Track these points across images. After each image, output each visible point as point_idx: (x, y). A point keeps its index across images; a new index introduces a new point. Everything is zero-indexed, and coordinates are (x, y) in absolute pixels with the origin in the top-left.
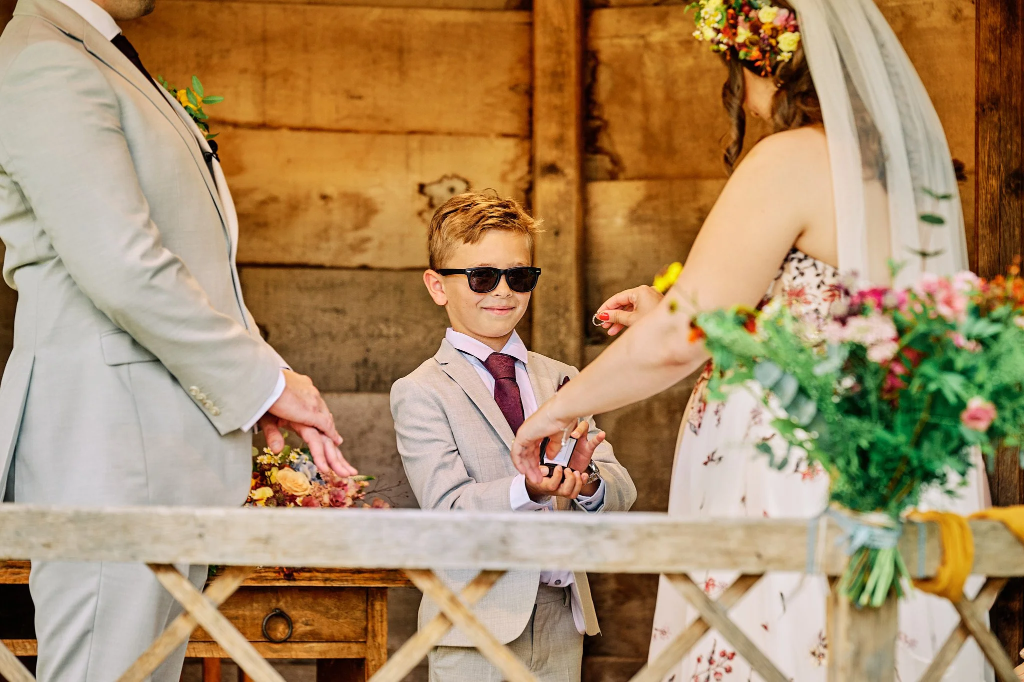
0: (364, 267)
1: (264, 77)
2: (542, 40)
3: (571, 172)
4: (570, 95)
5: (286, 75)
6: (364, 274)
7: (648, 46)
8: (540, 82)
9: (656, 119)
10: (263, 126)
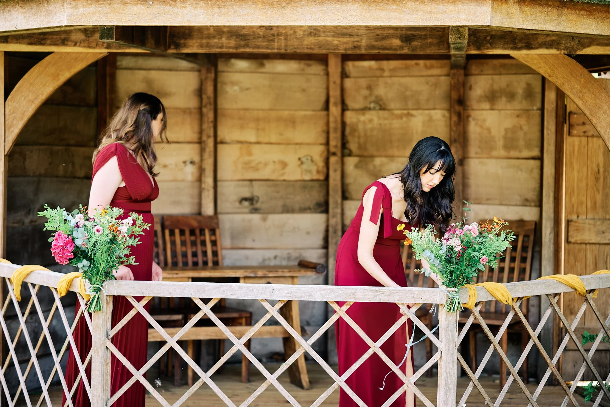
0: (284, 180)
1: (258, 130)
2: (331, 119)
3: (339, 154)
4: (339, 134)
5: (264, 129)
6: (284, 183)
7: (359, 121)
8: (331, 130)
9: (362, 140)
10: (258, 143)
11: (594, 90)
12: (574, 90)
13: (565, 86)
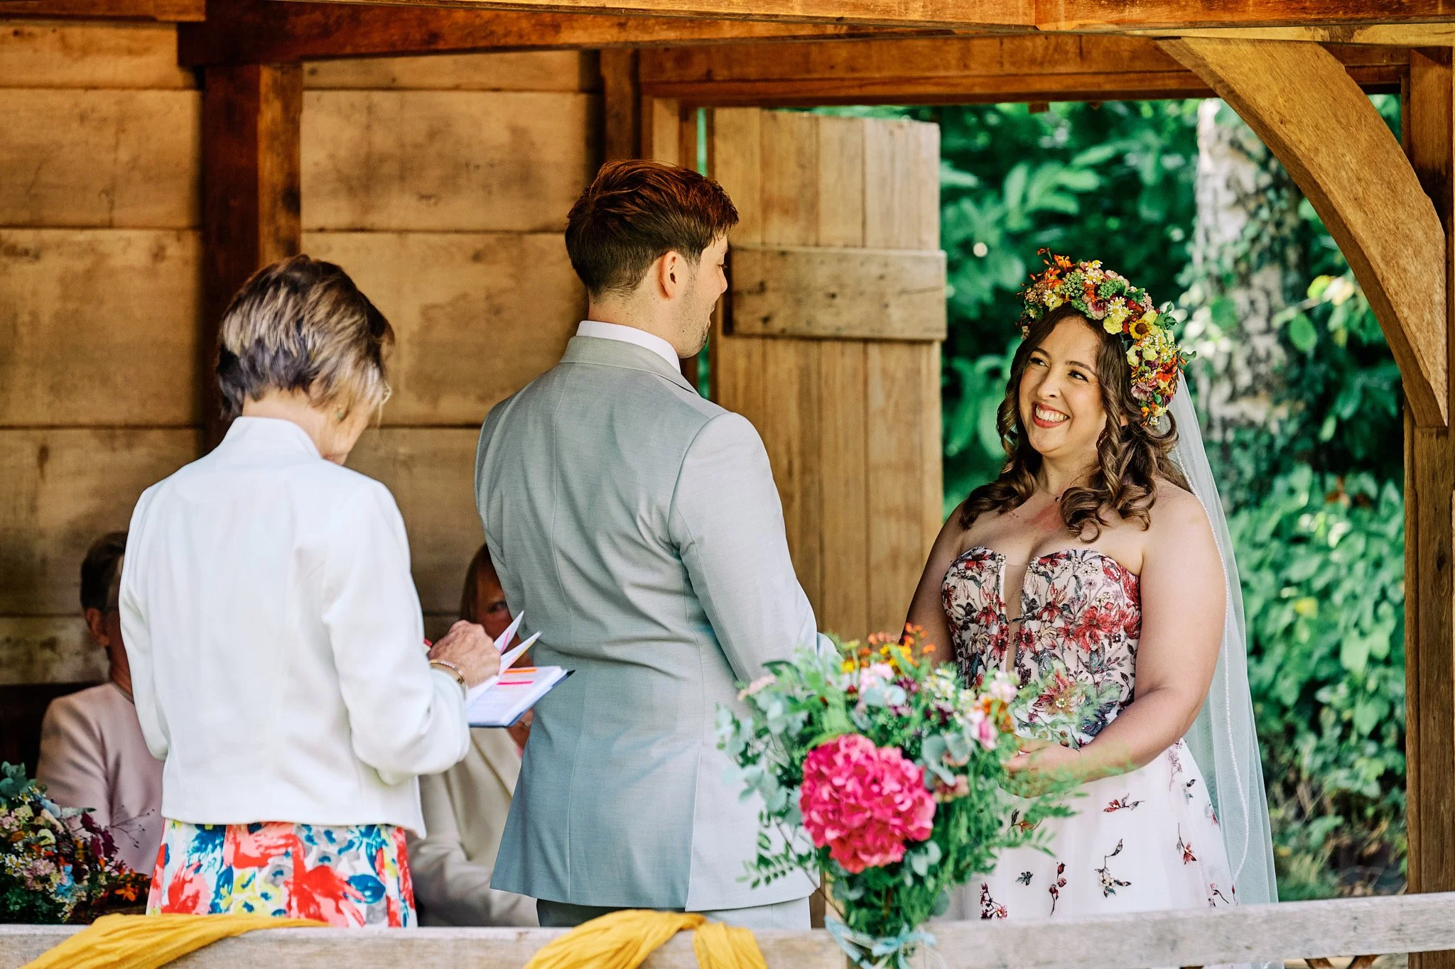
11: (1392, 174)
12: (1343, 173)
13: (1320, 156)
